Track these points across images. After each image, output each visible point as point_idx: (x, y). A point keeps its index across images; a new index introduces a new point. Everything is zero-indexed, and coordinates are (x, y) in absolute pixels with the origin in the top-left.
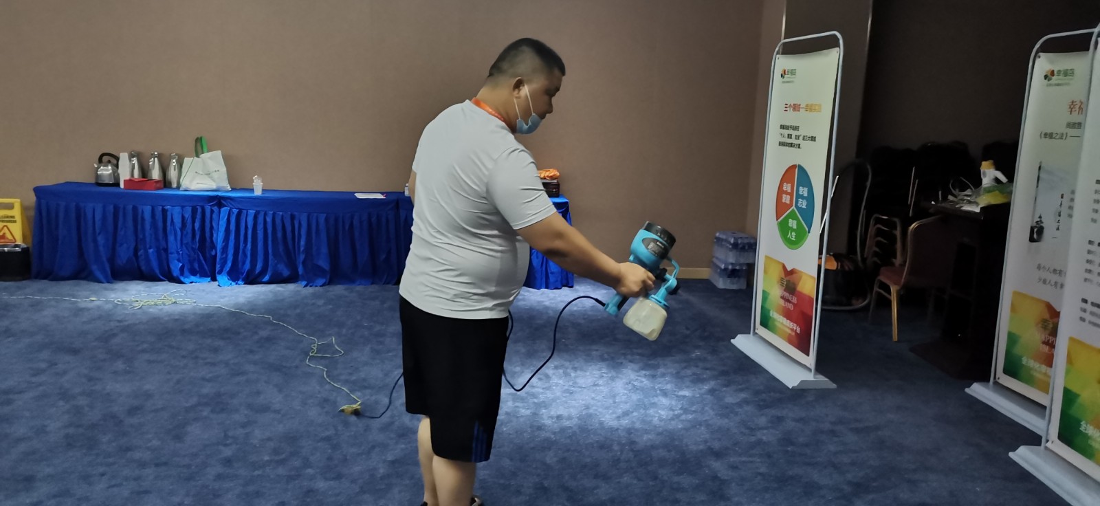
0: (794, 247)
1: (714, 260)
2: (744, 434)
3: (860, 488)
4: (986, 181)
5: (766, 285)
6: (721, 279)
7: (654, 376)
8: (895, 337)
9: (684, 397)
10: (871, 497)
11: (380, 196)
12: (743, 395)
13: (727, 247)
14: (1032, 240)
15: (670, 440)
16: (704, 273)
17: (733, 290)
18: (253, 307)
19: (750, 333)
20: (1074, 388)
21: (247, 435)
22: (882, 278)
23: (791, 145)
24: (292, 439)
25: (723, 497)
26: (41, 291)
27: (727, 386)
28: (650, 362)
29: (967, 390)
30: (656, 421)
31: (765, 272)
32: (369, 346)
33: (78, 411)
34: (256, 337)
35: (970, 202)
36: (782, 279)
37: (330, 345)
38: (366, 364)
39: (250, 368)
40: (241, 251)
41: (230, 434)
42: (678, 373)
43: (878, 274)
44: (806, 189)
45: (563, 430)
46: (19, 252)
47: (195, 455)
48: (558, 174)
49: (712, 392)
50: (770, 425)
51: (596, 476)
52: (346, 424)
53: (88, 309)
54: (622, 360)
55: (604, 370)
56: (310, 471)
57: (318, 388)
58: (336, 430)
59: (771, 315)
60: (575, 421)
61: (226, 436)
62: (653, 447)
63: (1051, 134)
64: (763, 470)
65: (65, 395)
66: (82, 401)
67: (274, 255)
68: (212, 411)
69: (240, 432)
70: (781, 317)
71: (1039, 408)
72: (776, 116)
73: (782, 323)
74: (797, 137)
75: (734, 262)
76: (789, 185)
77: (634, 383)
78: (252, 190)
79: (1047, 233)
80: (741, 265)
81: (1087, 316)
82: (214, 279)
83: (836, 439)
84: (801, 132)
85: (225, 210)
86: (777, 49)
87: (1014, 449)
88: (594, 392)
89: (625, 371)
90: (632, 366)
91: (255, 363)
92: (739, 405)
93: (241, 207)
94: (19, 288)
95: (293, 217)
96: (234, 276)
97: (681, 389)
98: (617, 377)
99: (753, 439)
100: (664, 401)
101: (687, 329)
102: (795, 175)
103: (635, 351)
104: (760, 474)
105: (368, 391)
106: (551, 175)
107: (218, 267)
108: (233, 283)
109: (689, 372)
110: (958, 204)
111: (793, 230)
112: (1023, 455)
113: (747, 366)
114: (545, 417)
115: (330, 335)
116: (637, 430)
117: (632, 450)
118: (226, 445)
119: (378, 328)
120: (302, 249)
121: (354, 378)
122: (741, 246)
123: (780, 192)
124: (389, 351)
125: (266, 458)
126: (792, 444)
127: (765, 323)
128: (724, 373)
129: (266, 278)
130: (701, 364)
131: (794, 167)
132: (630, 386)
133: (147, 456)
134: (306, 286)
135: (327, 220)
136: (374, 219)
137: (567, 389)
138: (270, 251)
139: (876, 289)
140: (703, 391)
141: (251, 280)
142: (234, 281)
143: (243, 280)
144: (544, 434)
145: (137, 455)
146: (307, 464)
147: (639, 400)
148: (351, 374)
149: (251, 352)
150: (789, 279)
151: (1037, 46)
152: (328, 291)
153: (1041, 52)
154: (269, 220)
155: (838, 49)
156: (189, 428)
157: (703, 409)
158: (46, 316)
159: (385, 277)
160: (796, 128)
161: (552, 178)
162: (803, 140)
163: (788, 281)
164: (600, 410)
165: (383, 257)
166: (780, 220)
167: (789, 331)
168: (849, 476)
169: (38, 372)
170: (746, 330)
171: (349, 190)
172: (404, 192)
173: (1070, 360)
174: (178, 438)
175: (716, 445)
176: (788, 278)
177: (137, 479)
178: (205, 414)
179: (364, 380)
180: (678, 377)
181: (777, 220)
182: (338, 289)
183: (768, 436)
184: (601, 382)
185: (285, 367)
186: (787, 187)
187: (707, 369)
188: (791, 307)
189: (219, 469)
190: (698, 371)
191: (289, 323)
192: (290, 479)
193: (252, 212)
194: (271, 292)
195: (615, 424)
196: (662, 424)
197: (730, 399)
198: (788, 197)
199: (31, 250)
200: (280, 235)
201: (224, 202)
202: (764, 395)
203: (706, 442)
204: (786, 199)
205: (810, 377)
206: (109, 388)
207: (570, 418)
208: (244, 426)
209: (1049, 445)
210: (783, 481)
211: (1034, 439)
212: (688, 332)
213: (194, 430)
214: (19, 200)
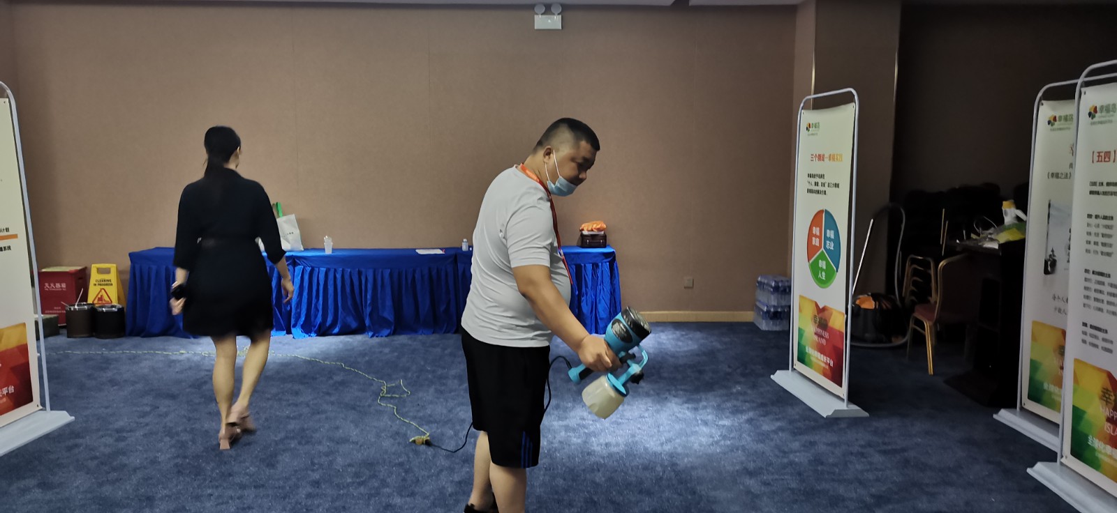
0: (823, 285)
1: (758, 304)
2: (778, 457)
3: (880, 500)
4: (1008, 219)
5: (802, 324)
6: (764, 321)
7: (696, 409)
8: (931, 370)
9: (724, 426)
10: (890, 507)
11: (440, 252)
12: (778, 424)
13: (769, 290)
14: (1046, 272)
15: (709, 461)
16: (748, 316)
17: (775, 332)
18: (326, 357)
19: (788, 369)
20: (1081, 406)
21: (331, 463)
22: (917, 315)
23: (818, 192)
24: (370, 464)
25: (755, 508)
26: (135, 347)
27: (764, 416)
28: (693, 397)
29: (995, 416)
30: (696, 446)
31: (800, 310)
32: (433, 386)
33: (183, 445)
34: (331, 382)
35: (992, 240)
36: (815, 316)
37: (399, 387)
38: (431, 402)
39: (330, 408)
40: (313, 306)
41: (316, 461)
42: (719, 406)
43: (913, 311)
44: (832, 232)
45: (610, 455)
46: (115, 312)
47: (287, 479)
48: (605, 226)
49: (750, 421)
50: (802, 448)
51: (641, 492)
52: (417, 453)
53: (179, 361)
54: (667, 395)
55: (650, 404)
56: (387, 490)
57: (389, 423)
58: (409, 457)
59: (807, 351)
60: (622, 447)
61: (313, 464)
62: (693, 468)
63: (1057, 174)
64: (793, 485)
65: (169, 433)
66: (185, 437)
67: (343, 308)
68: (300, 443)
69: (324, 460)
70: (816, 352)
71: (1053, 426)
72: (803, 166)
73: (817, 358)
74: (823, 185)
75: (776, 304)
76: (818, 229)
77: (678, 415)
78: (323, 250)
79: (1060, 265)
80: (782, 307)
81: (1089, 339)
82: (289, 332)
83: (863, 460)
84: (826, 180)
85: (299, 269)
86: (802, 105)
87: (1032, 466)
88: (640, 422)
89: (669, 404)
90: (677, 400)
91: (332, 403)
92: (775, 432)
93: (313, 265)
94: (117, 345)
95: (360, 273)
96: (307, 329)
97: (721, 419)
98: (662, 410)
99: (785, 460)
100: (705, 429)
101: (729, 367)
102: (823, 219)
103: (678, 387)
104: (790, 489)
105: (434, 426)
106: (598, 227)
107: (293, 322)
108: (307, 336)
109: (729, 405)
110: (980, 242)
111: (822, 269)
112: (1040, 471)
113: (785, 398)
114: (595, 444)
115: (397, 379)
116: (678, 454)
117: (674, 471)
118: (313, 471)
119: (440, 372)
120: (369, 302)
121: (421, 414)
122: (782, 289)
123: (810, 235)
124: (451, 391)
125: (349, 480)
126: (822, 464)
127: (802, 359)
128: (763, 405)
129: (336, 330)
130: (741, 398)
131: (821, 212)
132: (674, 418)
133: (245, 480)
134: (372, 336)
135: (391, 275)
136: (434, 273)
137: (616, 421)
138: (340, 305)
139: (912, 325)
140: (741, 421)
141: (323, 332)
142: (307, 333)
143: (315, 332)
144: (593, 459)
145: (237, 480)
146: (384, 484)
147: (681, 429)
148: (418, 411)
149: (328, 394)
150: (821, 317)
151: (1040, 94)
152: (393, 341)
153: (1044, 100)
154: (339, 276)
155: (854, 104)
156: (280, 458)
157: (741, 436)
158: (144, 367)
159: (445, 326)
160: (822, 176)
161: (599, 230)
162: (829, 186)
163: (821, 319)
164: (645, 438)
165: (442, 308)
166: (811, 262)
167: (823, 365)
168: (873, 490)
169: (144, 415)
170: (785, 367)
171: (410, 247)
172: (461, 247)
173: (1076, 380)
174: (271, 465)
175: (751, 466)
176: (820, 315)
177: (240, 498)
178: (293, 446)
179: (430, 416)
180: (719, 409)
181: (809, 261)
182: (402, 339)
183: (801, 458)
184: (646, 415)
185: (359, 406)
186: (816, 231)
187: (746, 402)
188: (824, 342)
189: (309, 489)
190: (738, 404)
191: (359, 369)
192: (370, 496)
193: (323, 270)
194: (341, 342)
195: (659, 449)
196: (702, 448)
197: (766, 427)
198: (818, 240)
199: (125, 310)
200: (348, 289)
201: (298, 261)
202: (799, 424)
203: (742, 463)
204: (815, 242)
205: (843, 406)
206: (206, 426)
207: (617, 445)
208: (327, 455)
209: (1063, 460)
210: (810, 494)
211: (1050, 456)
212: (730, 370)
213: (285, 459)
214: (115, 265)
